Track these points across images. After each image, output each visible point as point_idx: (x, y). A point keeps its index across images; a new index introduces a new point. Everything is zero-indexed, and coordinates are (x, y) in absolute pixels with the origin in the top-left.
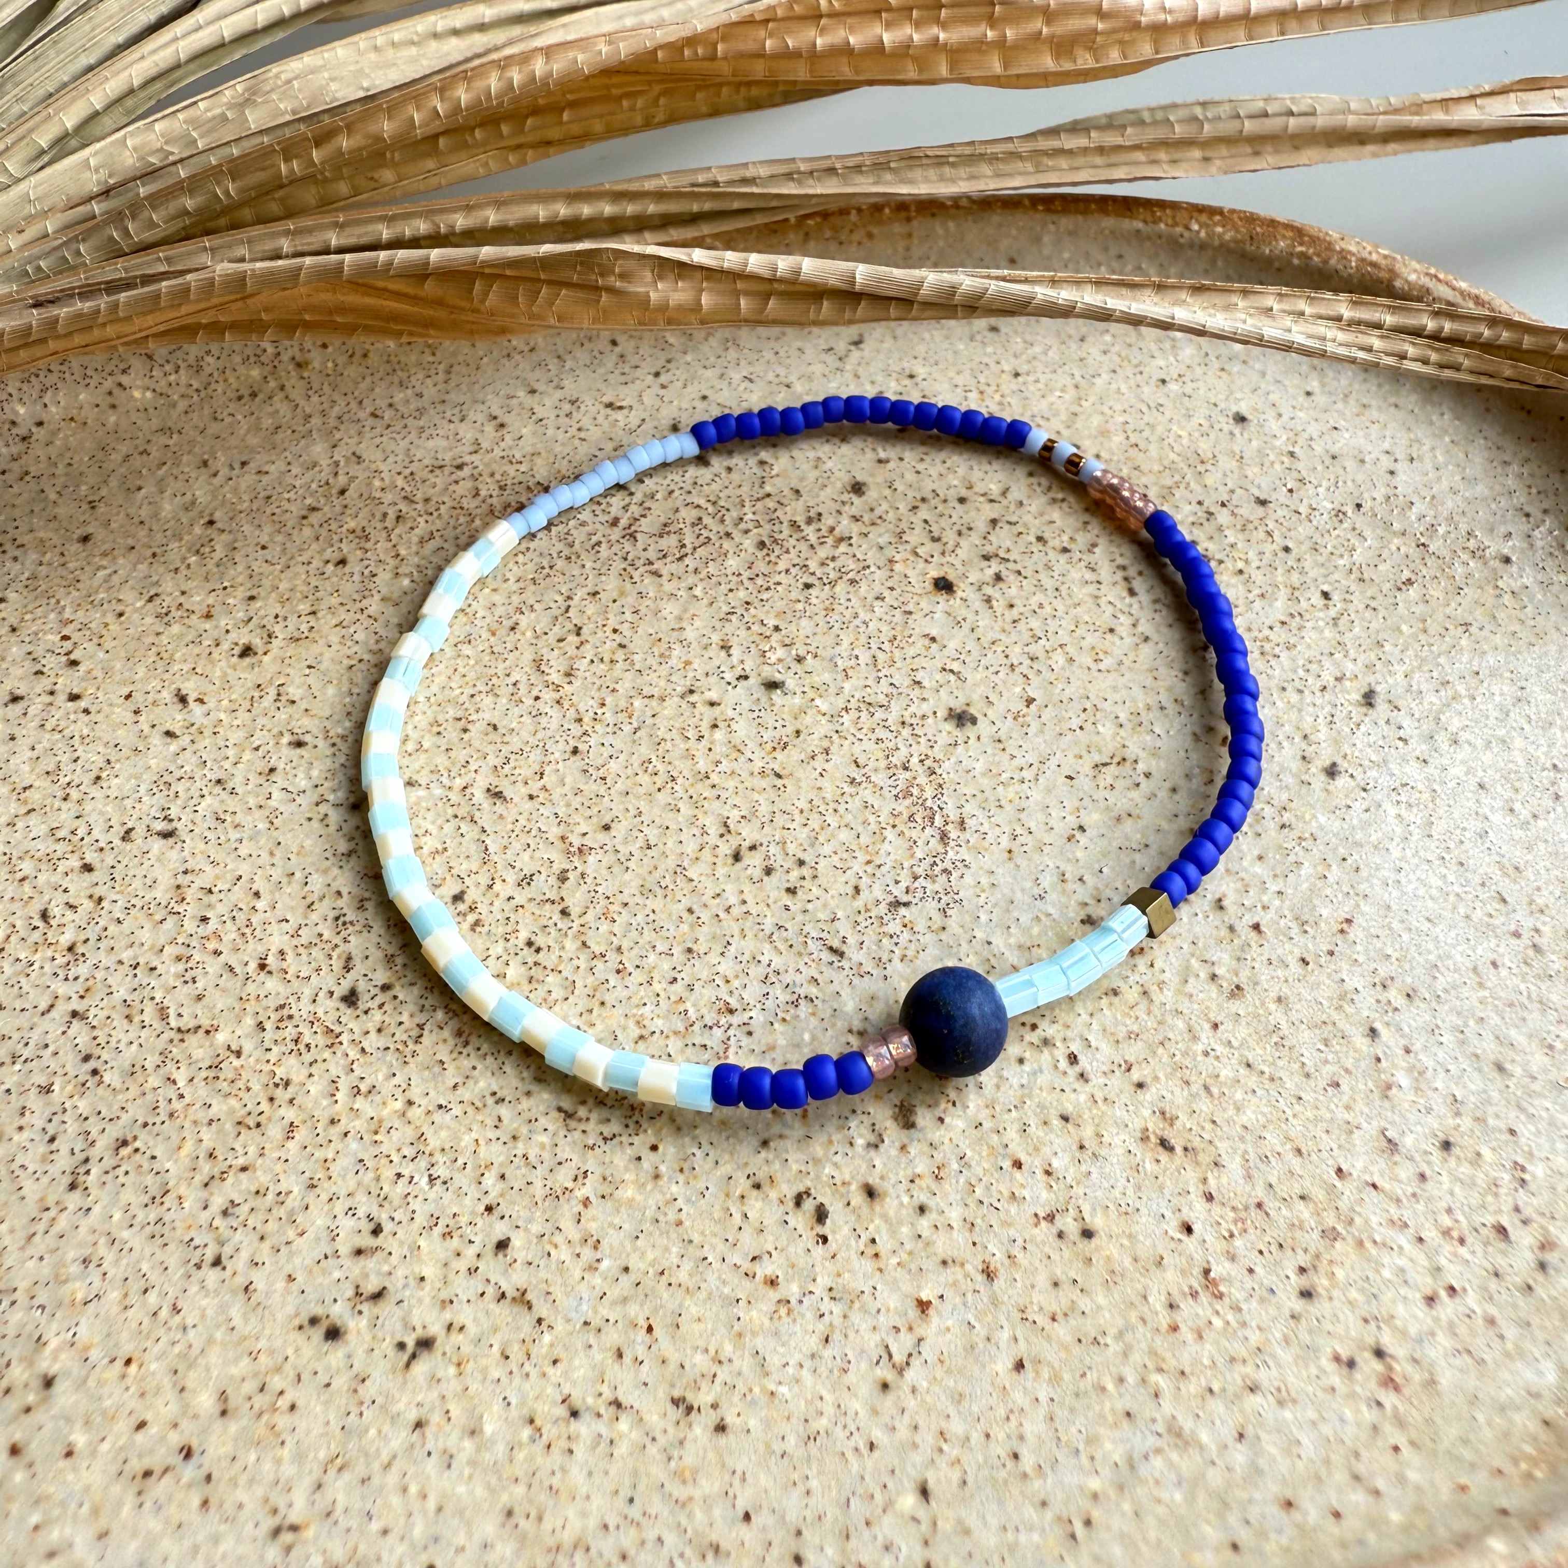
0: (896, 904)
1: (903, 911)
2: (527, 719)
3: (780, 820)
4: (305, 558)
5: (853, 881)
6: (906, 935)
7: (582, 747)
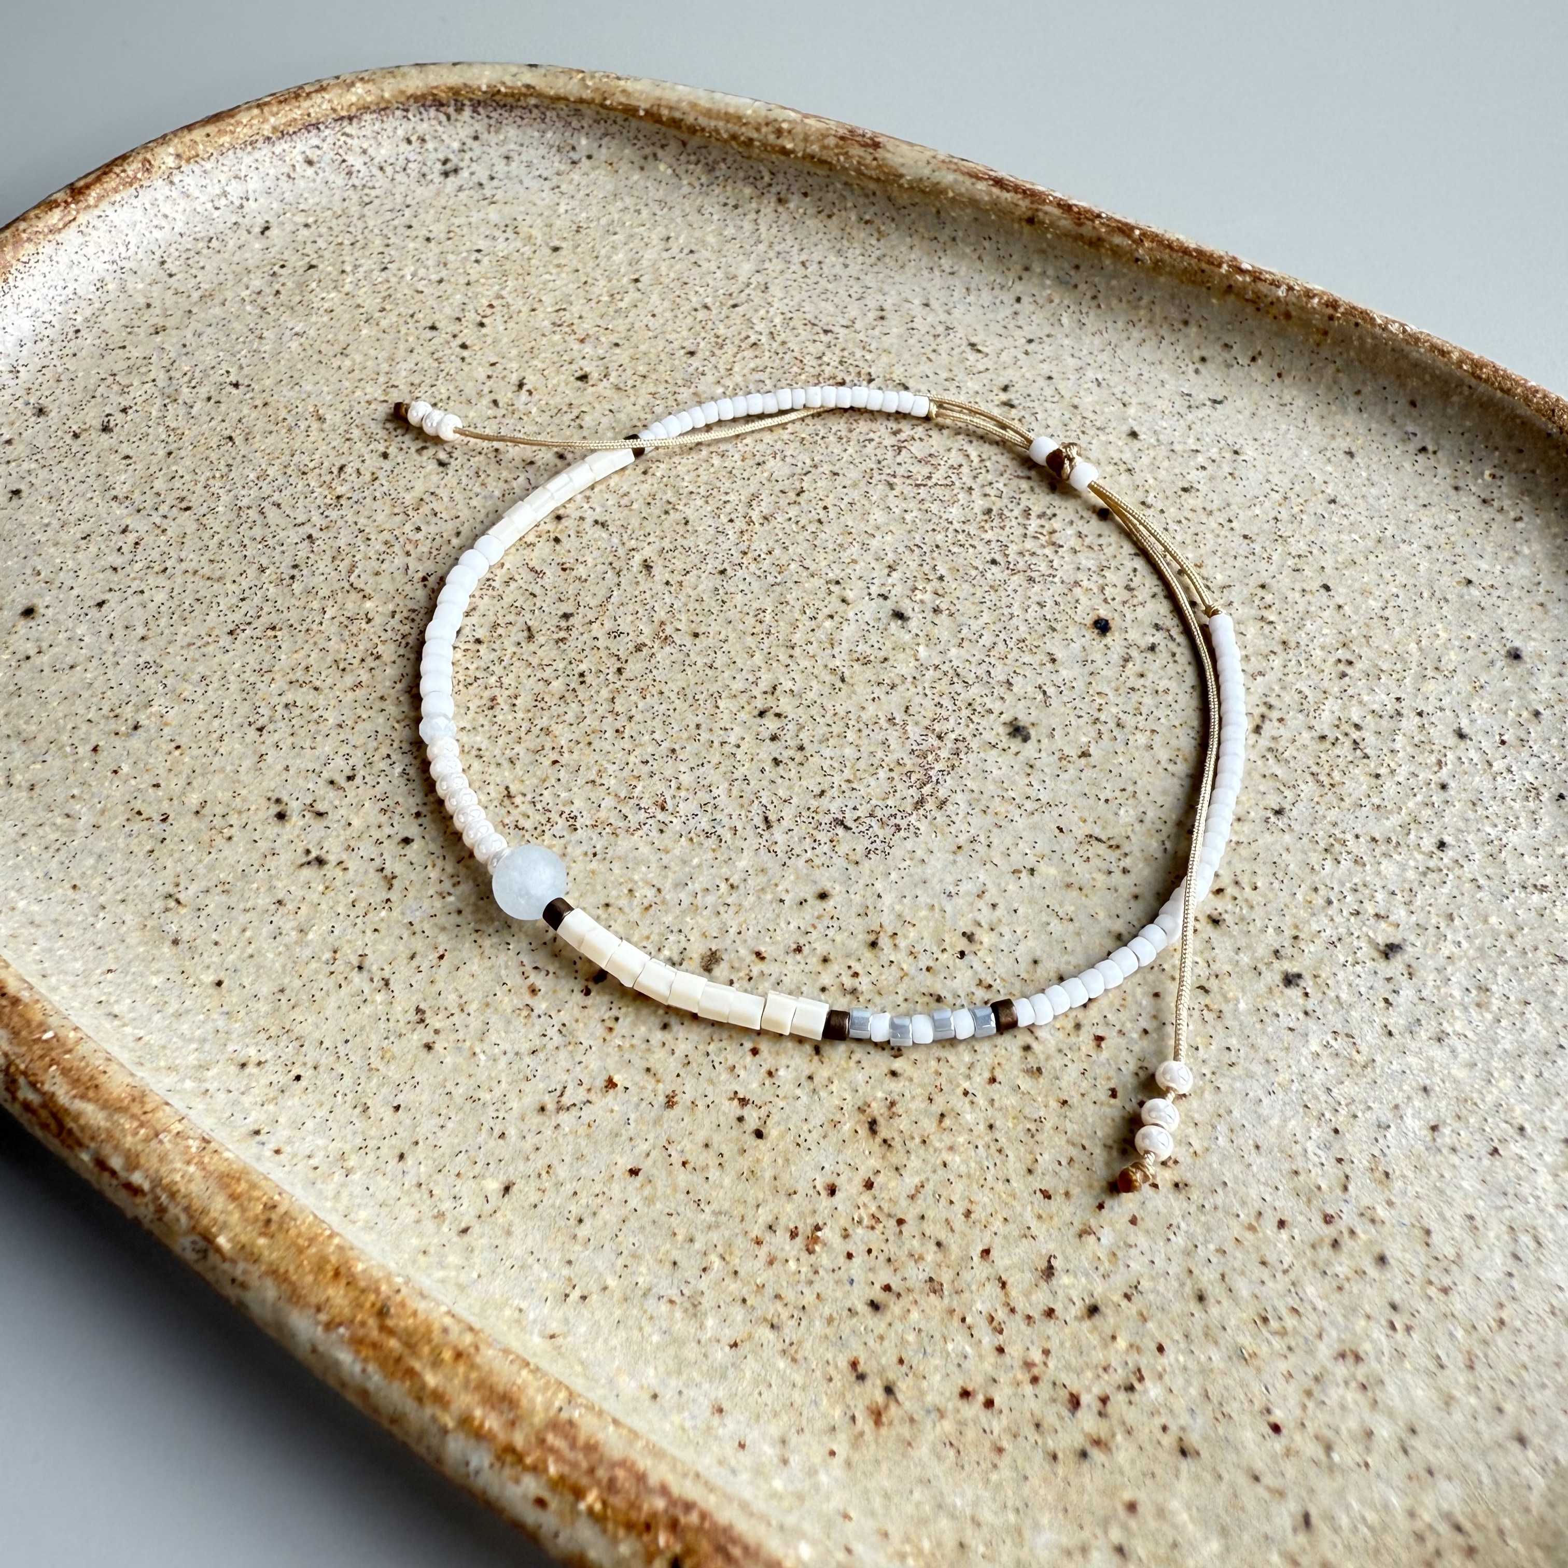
0: (841, 823)
1: (840, 830)
2: (712, 531)
3: (814, 711)
4: (671, 337)
5: (825, 786)
6: (826, 848)
7: (730, 572)
